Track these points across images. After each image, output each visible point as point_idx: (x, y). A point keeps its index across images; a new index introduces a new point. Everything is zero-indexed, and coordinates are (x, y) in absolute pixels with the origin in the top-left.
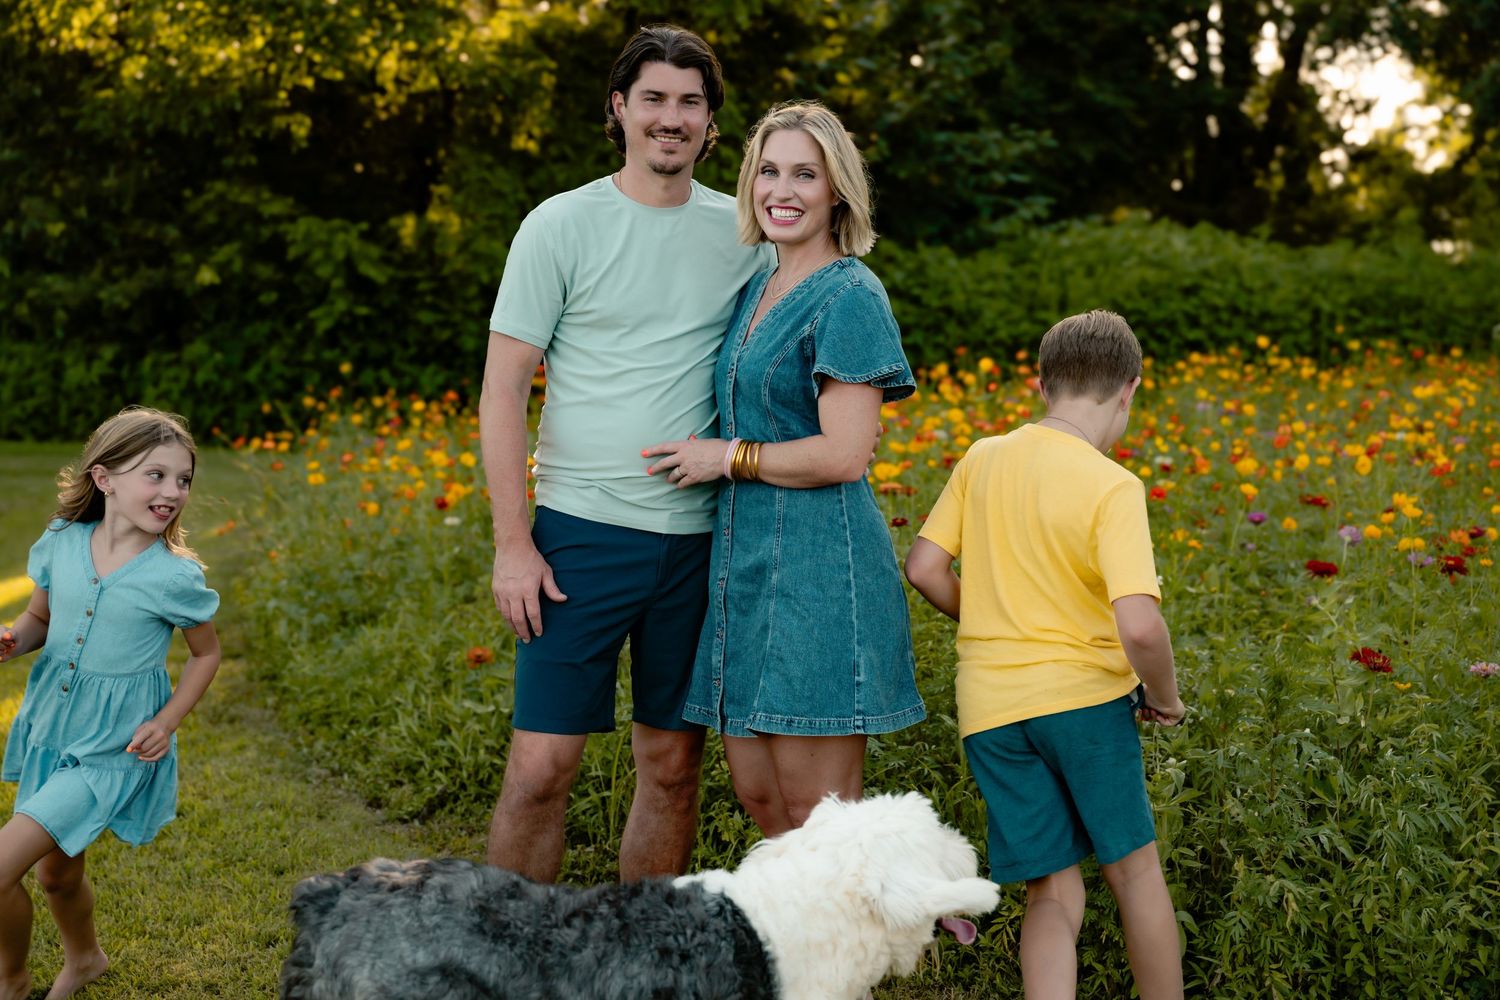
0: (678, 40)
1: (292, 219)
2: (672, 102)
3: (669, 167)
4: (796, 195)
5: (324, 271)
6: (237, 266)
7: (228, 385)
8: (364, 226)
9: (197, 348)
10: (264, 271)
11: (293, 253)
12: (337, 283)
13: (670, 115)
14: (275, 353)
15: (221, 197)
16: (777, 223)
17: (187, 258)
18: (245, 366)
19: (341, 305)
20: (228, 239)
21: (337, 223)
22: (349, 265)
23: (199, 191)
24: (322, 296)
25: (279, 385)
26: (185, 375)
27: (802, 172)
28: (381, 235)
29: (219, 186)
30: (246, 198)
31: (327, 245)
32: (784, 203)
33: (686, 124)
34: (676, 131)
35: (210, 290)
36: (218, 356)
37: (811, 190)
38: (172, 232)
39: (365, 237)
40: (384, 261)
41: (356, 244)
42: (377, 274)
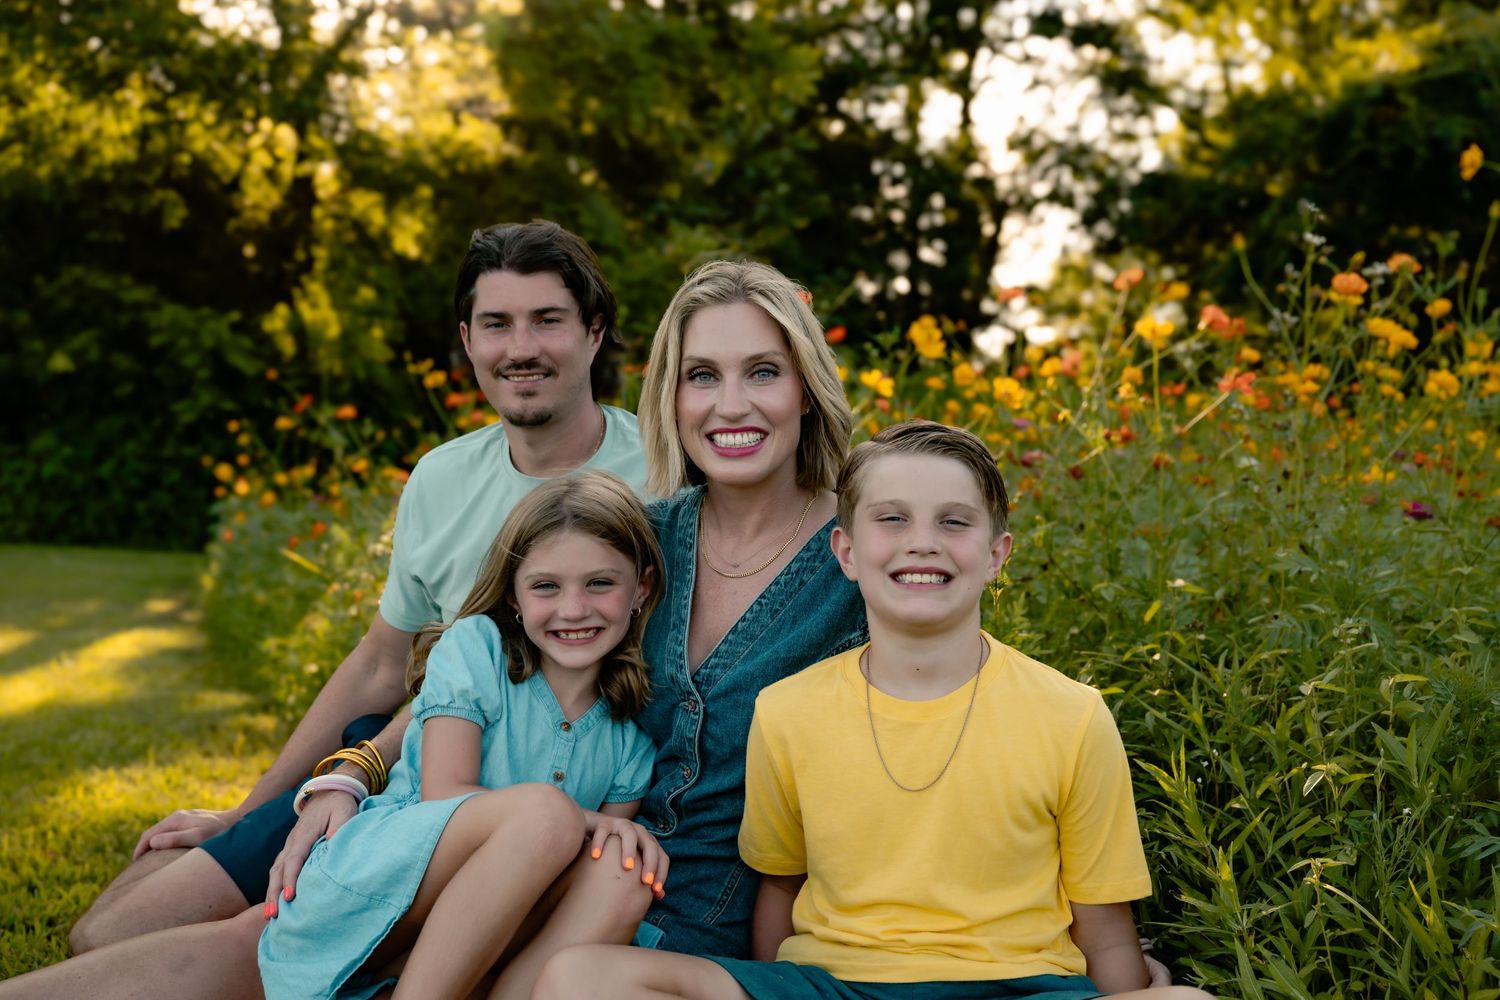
0: (520, 236)
1: (155, 307)
2: (521, 323)
3: (529, 415)
4: (757, 408)
5: (191, 361)
6: (94, 354)
7: (79, 480)
8: (235, 316)
9: (44, 441)
10: (122, 361)
11: (156, 341)
12: (204, 374)
13: (519, 343)
14: (131, 447)
15: (78, 283)
16: (726, 454)
17: (37, 345)
18: (98, 460)
19: (206, 398)
20: (86, 325)
21: (205, 311)
22: (216, 356)
23: (51, 276)
24: (184, 388)
25: (134, 482)
26: (30, 467)
27: (758, 368)
28: (248, 327)
29: (78, 271)
30: (103, 282)
31: (194, 334)
32: (735, 426)
33: (545, 352)
34: (530, 364)
35: (63, 378)
36: (67, 451)
37: (778, 396)
38: (22, 318)
39: (236, 328)
40: (254, 354)
41: (226, 335)
42: (247, 366)
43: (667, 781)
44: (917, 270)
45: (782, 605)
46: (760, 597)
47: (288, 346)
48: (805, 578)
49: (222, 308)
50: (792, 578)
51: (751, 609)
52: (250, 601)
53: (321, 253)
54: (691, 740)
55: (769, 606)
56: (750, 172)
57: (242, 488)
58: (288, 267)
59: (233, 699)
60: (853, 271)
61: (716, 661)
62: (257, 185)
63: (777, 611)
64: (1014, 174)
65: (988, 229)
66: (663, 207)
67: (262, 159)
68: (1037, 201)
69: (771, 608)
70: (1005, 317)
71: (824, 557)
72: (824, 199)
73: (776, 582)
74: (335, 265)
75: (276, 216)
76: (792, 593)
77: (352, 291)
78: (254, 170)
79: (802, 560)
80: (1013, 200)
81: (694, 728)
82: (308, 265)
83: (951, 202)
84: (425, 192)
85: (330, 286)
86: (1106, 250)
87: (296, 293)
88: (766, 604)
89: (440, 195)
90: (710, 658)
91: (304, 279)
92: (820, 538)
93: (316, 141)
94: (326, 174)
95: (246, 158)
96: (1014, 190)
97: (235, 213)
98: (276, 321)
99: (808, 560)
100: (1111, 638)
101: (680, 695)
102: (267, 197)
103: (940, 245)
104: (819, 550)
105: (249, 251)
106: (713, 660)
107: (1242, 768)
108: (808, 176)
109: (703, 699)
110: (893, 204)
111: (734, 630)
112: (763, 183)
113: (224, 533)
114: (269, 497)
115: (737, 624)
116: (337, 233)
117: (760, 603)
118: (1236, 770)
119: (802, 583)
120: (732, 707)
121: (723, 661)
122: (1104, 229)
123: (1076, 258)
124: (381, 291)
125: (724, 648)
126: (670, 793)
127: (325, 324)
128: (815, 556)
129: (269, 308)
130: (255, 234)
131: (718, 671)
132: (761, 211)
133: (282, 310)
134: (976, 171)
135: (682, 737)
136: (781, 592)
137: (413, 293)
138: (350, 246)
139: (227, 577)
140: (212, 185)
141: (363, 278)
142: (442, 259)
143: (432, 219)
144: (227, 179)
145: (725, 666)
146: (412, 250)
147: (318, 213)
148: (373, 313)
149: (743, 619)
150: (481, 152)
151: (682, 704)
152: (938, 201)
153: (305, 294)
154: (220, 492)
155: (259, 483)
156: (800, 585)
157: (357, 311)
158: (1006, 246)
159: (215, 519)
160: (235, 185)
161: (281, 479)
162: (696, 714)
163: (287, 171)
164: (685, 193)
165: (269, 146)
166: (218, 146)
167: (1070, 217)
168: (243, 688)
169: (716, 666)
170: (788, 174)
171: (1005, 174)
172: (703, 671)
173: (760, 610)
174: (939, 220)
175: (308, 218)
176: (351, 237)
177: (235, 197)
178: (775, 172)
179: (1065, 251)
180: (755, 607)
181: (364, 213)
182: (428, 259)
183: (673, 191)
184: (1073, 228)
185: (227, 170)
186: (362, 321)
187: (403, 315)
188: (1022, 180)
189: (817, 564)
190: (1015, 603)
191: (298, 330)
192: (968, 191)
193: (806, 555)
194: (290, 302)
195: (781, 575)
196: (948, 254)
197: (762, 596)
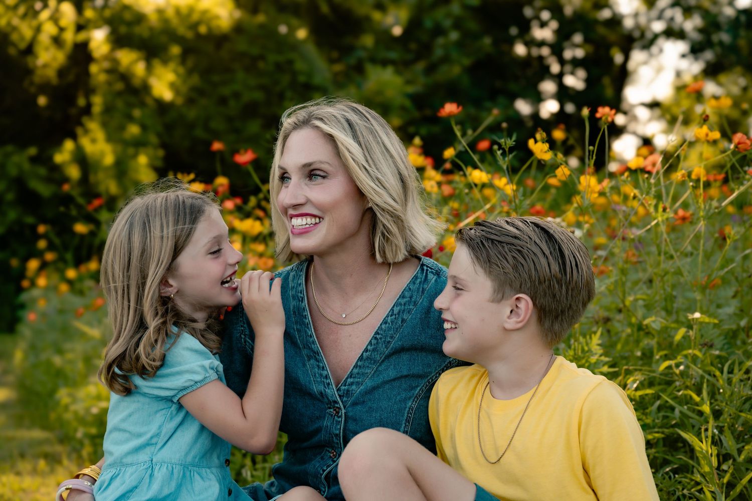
8: (33, 151)
12: (10, 196)
21: (9, 148)
22: (19, 183)
28: (43, 159)
39: (34, 160)
40: (49, 180)
41: (27, 166)
42: (44, 190)
43: (319, 462)
44: (563, 94)
45: (392, 337)
46: (375, 334)
47: (74, 172)
48: (405, 317)
49: (23, 145)
50: (396, 317)
51: (370, 343)
52: (49, 363)
53: (98, 101)
54: (337, 436)
55: (383, 340)
56: (428, 23)
57: (42, 282)
58: (73, 111)
59: (37, 434)
60: (513, 97)
61: (352, 380)
62: (47, 49)
63: (389, 342)
64: (636, 15)
65: (618, 58)
66: (362, 54)
67: (50, 29)
68: (656, 36)
69: (384, 341)
70: (632, 127)
71: (415, 302)
72: (487, 41)
73: (385, 322)
74: (108, 110)
75: (62, 72)
76: (397, 328)
77: (122, 128)
78: (44, 38)
79: (401, 304)
80: (637, 34)
81: (339, 427)
82: (87, 110)
83: (587, 40)
84: (176, 50)
85: (105, 125)
86: (712, 71)
87: (79, 131)
88: (381, 338)
89: (188, 51)
90: (347, 378)
91: (85, 120)
92: (410, 289)
93: (89, 13)
94: (99, 38)
95: (38, 30)
96: (637, 26)
97: (29, 72)
98: (64, 154)
99: (405, 304)
100: (657, 357)
101: (327, 404)
102: (54, 59)
103: (582, 73)
104: (411, 297)
105: (42, 101)
106: (349, 380)
107: (734, 443)
108: (472, 25)
109: (345, 407)
110: (542, 44)
111: (361, 358)
112: (439, 31)
113: (31, 317)
114: (64, 287)
115: (362, 354)
116: (109, 83)
117: (376, 338)
118: (730, 443)
119: (403, 321)
120: (367, 412)
121: (356, 380)
122: (709, 55)
123: (687, 78)
124: (144, 127)
125: (356, 371)
126: (324, 471)
127: (102, 154)
128: (410, 302)
129: (58, 144)
130: (45, 88)
131: (354, 387)
132: (438, 52)
133: (69, 145)
134: (606, 14)
135: (330, 434)
136: (389, 329)
137: (169, 128)
138: (119, 94)
139: (33, 348)
140: (12, 51)
141: (130, 118)
142: (190, 102)
143: (181, 70)
144: (23, 46)
145: (358, 384)
146: (167, 95)
147: (94, 69)
148: (139, 144)
149: (366, 350)
150: (217, 17)
151: (328, 411)
152: (578, 38)
153: (87, 131)
154: (25, 283)
155: (55, 277)
156: (402, 323)
157: (126, 143)
158: (635, 71)
159: (22, 306)
160: (30, 50)
161: (71, 274)
162: (339, 417)
163: (69, 37)
164: (377, 42)
165: (55, 18)
166: (16, 21)
167: (681, 47)
168: (45, 427)
169: (352, 384)
170: (458, 24)
171: (629, 15)
172: (343, 388)
173: (377, 343)
174: (580, 53)
175: (87, 74)
176: (119, 86)
177: (29, 60)
178: (447, 23)
179: (678, 74)
180: (373, 341)
181: (129, 68)
182: (180, 101)
183: (368, 40)
184: (684, 56)
185: (22, 38)
186: (131, 151)
187: (164, 145)
188: (643, 20)
189: (411, 307)
190: (593, 335)
191: (81, 159)
192: (602, 30)
193: (403, 301)
194: (74, 137)
195: (387, 316)
196: (588, 81)
197: (377, 333)
